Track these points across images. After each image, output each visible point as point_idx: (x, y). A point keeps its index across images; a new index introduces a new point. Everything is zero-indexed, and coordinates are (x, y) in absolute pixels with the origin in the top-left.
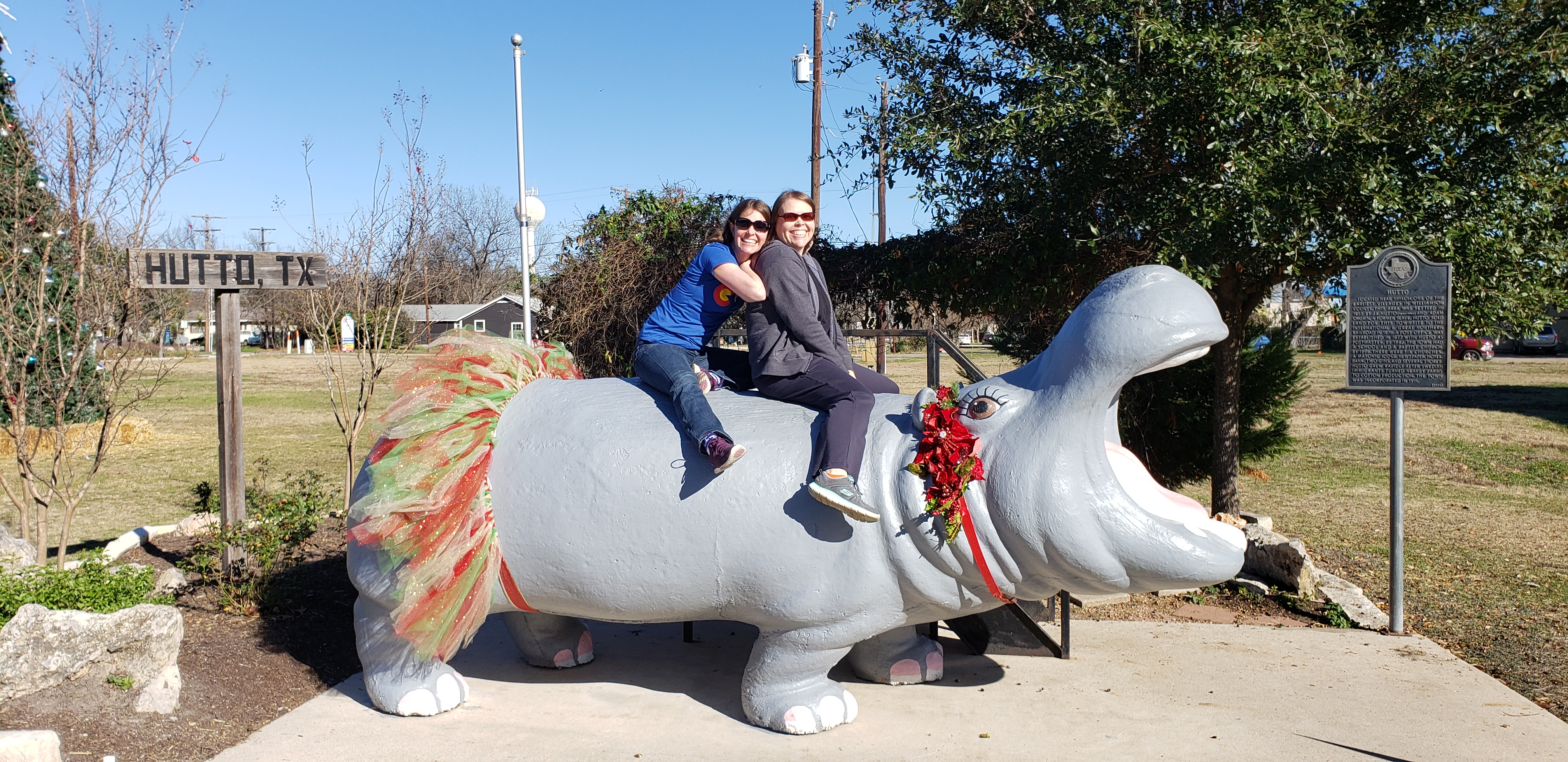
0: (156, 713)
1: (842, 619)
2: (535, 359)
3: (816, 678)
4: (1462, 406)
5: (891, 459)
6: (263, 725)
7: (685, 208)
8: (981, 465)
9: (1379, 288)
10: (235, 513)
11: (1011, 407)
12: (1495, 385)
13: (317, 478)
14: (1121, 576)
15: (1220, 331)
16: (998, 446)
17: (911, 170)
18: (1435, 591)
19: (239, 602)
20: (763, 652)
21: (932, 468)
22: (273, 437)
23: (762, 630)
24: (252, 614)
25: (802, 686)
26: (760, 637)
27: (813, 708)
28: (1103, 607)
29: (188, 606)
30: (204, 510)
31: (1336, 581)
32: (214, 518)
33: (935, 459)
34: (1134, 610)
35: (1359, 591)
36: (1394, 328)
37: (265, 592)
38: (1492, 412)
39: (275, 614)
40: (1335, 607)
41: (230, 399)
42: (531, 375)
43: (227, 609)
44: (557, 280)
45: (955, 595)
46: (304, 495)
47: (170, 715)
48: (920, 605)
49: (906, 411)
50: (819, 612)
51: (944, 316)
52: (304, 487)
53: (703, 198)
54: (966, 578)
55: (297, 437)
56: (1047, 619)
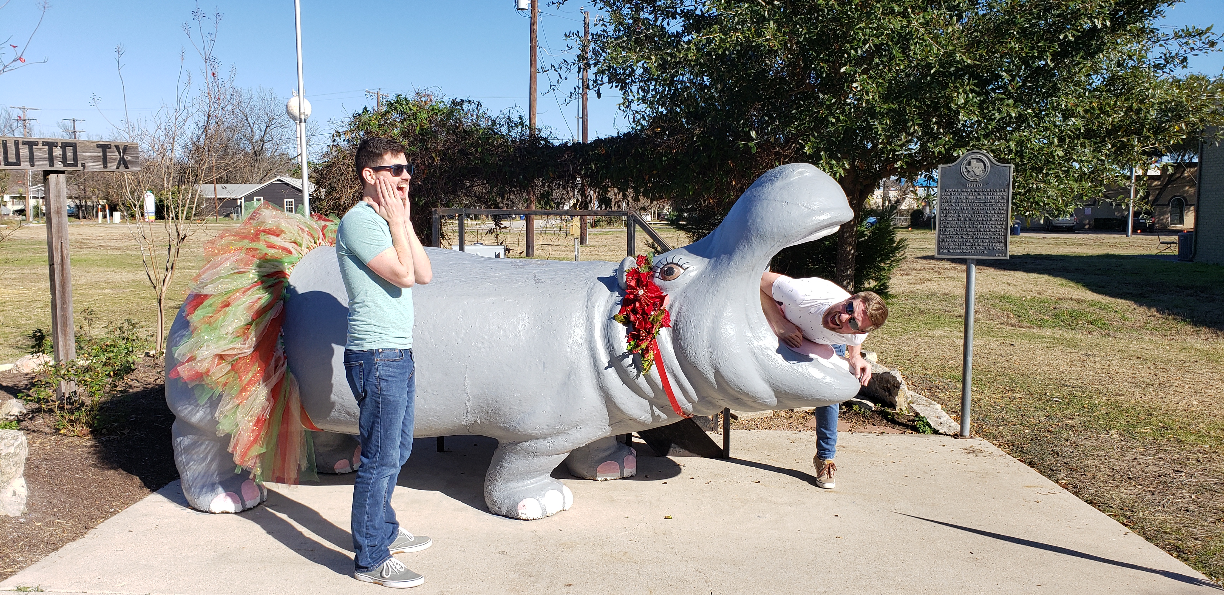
0: (7, 516)
1: (563, 432)
2: (316, 230)
3: (542, 477)
4: (1011, 270)
5: (601, 311)
6: (98, 524)
7: (433, 110)
8: (668, 316)
9: (962, 182)
10: (67, 354)
11: (692, 271)
12: (1033, 254)
13: (134, 325)
14: (770, 397)
15: (848, 215)
16: (682, 301)
17: (615, 84)
18: (991, 406)
19: (73, 426)
20: (501, 458)
21: (632, 318)
22: (91, 292)
23: (501, 441)
24: (84, 435)
25: (531, 483)
26: (499, 447)
27: (540, 499)
28: (753, 420)
29: (28, 430)
30: (39, 352)
31: (922, 399)
32: (48, 358)
33: (634, 311)
34: (776, 422)
35: (939, 407)
36: (971, 212)
37: (95, 418)
38: (1031, 274)
39: (104, 435)
40: (922, 419)
41: (59, 261)
42: (313, 244)
43: (62, 432)
44: (329, 166)
45: (648, 413)
46: (123, 339)
47: (19, 517)
48: (621, 421)
49: (613, 274)
50: (545, 427)
51: (636, 199)
52: (123, 332)
53: (448, 101)
54: (656, 400)
55: (112, 292)
56: (712, 430)
